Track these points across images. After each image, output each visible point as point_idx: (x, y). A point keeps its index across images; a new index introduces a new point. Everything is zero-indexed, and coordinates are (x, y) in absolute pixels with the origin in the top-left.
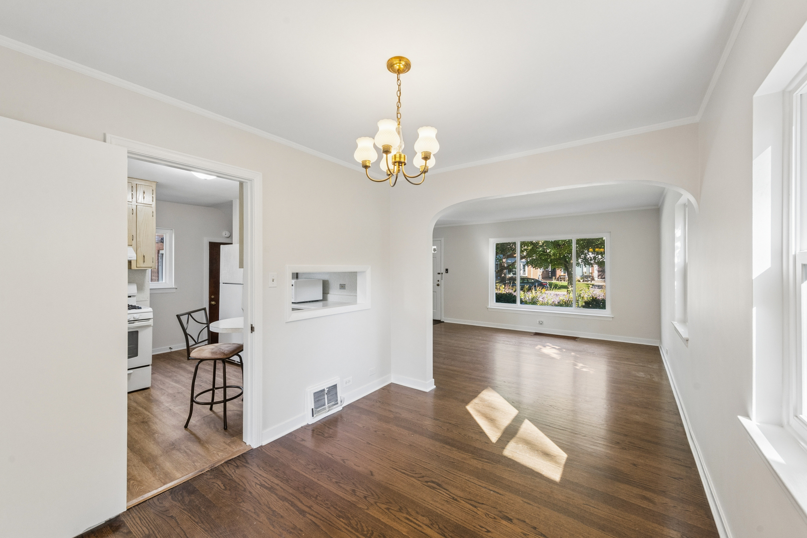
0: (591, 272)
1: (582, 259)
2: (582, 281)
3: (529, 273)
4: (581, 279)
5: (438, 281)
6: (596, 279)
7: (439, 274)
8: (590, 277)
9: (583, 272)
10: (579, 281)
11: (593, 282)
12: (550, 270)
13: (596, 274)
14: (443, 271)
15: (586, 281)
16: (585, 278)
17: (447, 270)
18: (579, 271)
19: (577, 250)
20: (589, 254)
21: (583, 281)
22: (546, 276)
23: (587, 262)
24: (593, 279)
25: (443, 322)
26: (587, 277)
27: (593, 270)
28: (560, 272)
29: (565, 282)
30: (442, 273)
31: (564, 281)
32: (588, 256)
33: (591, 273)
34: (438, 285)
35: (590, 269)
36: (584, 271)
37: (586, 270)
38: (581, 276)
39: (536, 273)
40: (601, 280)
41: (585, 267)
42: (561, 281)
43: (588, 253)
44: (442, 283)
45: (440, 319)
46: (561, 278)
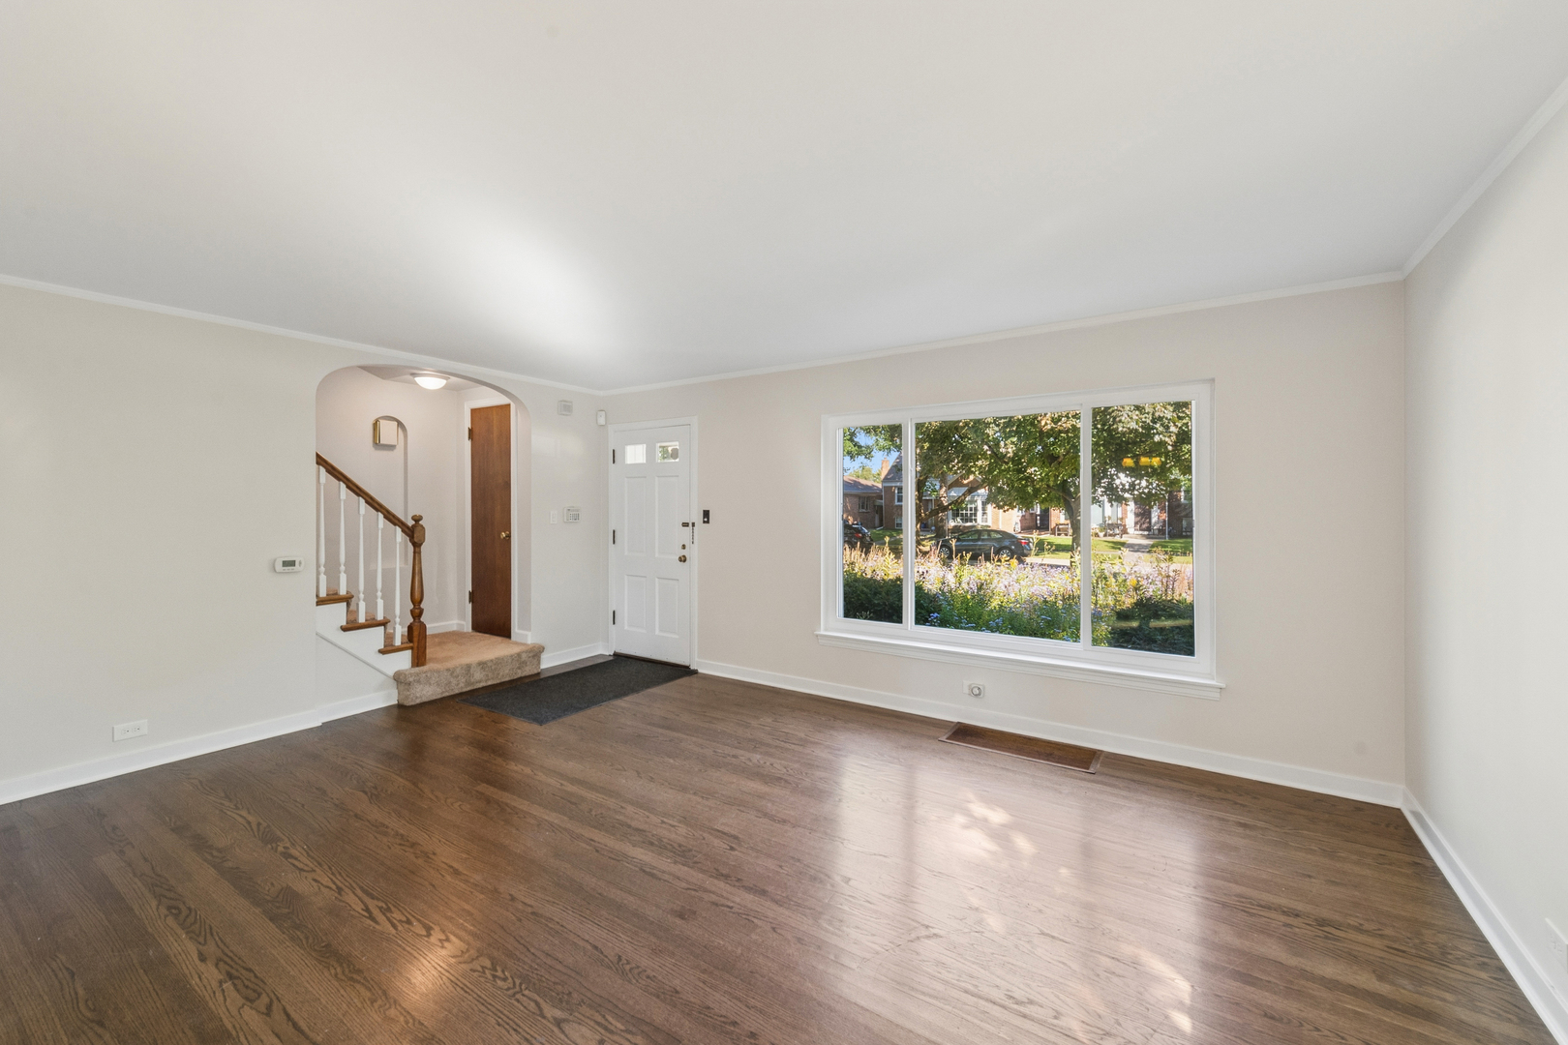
0: (1120, 516)
1: (1103, 487)
2: (1101, 534)
3: (996, 520)
4: (1101, 531)
5: (684, 547)
6: (1131, 531)
7: (685, 525)
8: (1118, 526)
9: (1104, 517)
10: (1097, 535)
11: (1125, 539)
12: (1038, 513)
13: (1130, 520)
14: (698, 518)
15: (1110, 535)
16: (1108, 527)
17: (706, 514)
18: (1096, 513)
19: (1093, 468)
20: (1118, 478)
21: (1105, 535)
22: (1029, 525)
23: (1115, 496)
24: (1125, 531)
25: (695, 672)
26: (1112, 526)
27: (1125, 513)
28: (1058, 516)
29: (1068, 537)
30: (693, 525)
31: (1066, 535)
32: (1118, 482)
33: (1122, 519)
34: (683, 559)
35: (1120, 509)
36: (1106, 515)
37: (1110, 511)
38: (1100, 525)
39: (1008, 520)
40: (1141, 532)
41: (1112, 506)
42: (1059, 535)
43: (1116, 475)
44: (693, 553)
45: (687, 664)
46: (1059, 530)
